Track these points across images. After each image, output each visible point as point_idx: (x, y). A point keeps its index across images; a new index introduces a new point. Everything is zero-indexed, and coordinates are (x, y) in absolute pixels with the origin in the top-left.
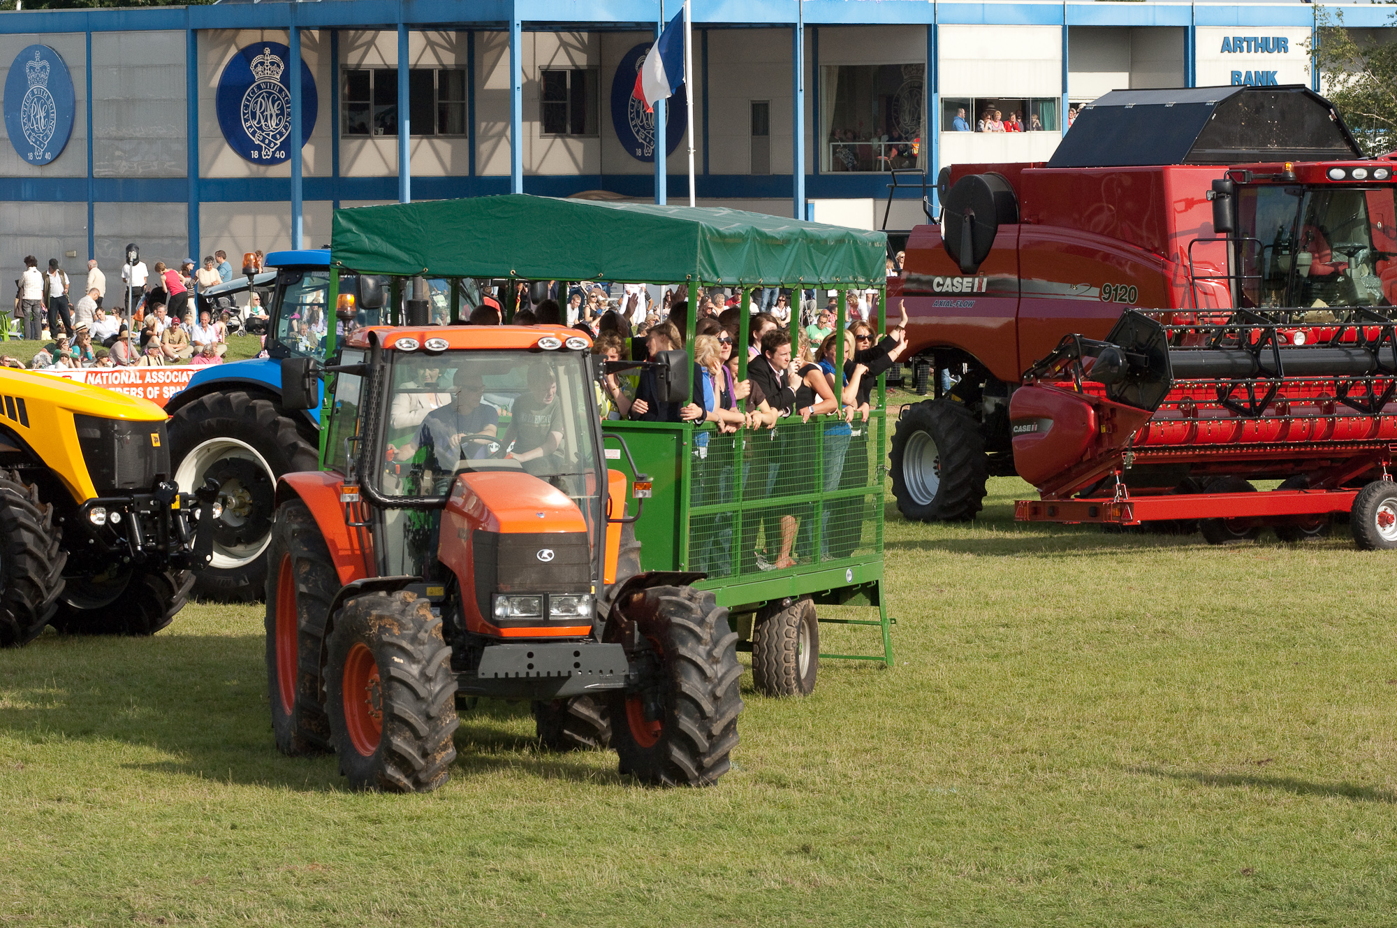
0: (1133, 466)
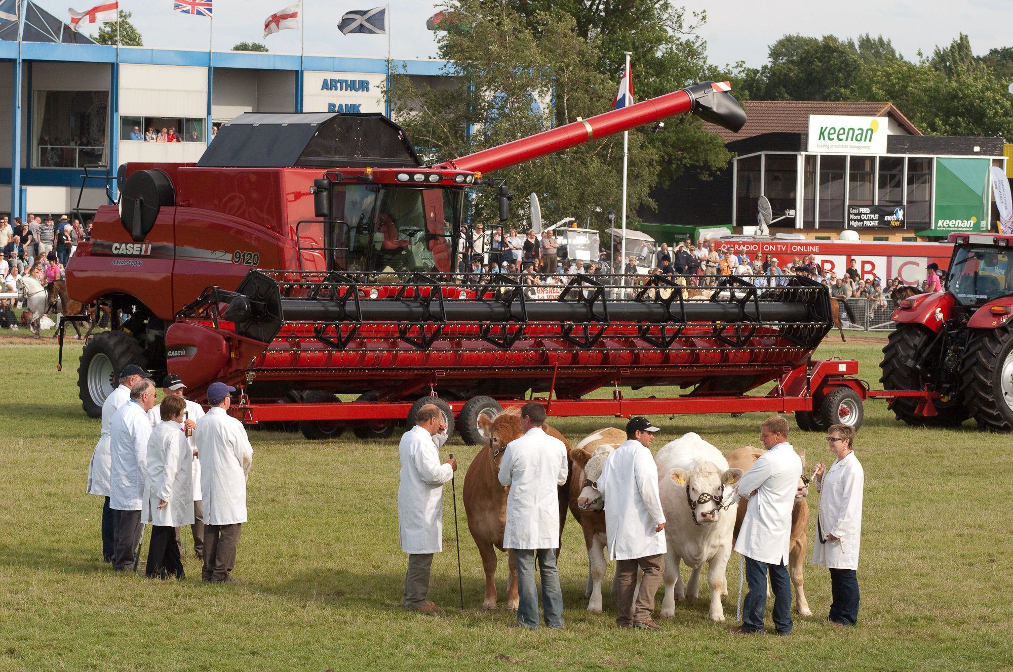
0: (254, 382)
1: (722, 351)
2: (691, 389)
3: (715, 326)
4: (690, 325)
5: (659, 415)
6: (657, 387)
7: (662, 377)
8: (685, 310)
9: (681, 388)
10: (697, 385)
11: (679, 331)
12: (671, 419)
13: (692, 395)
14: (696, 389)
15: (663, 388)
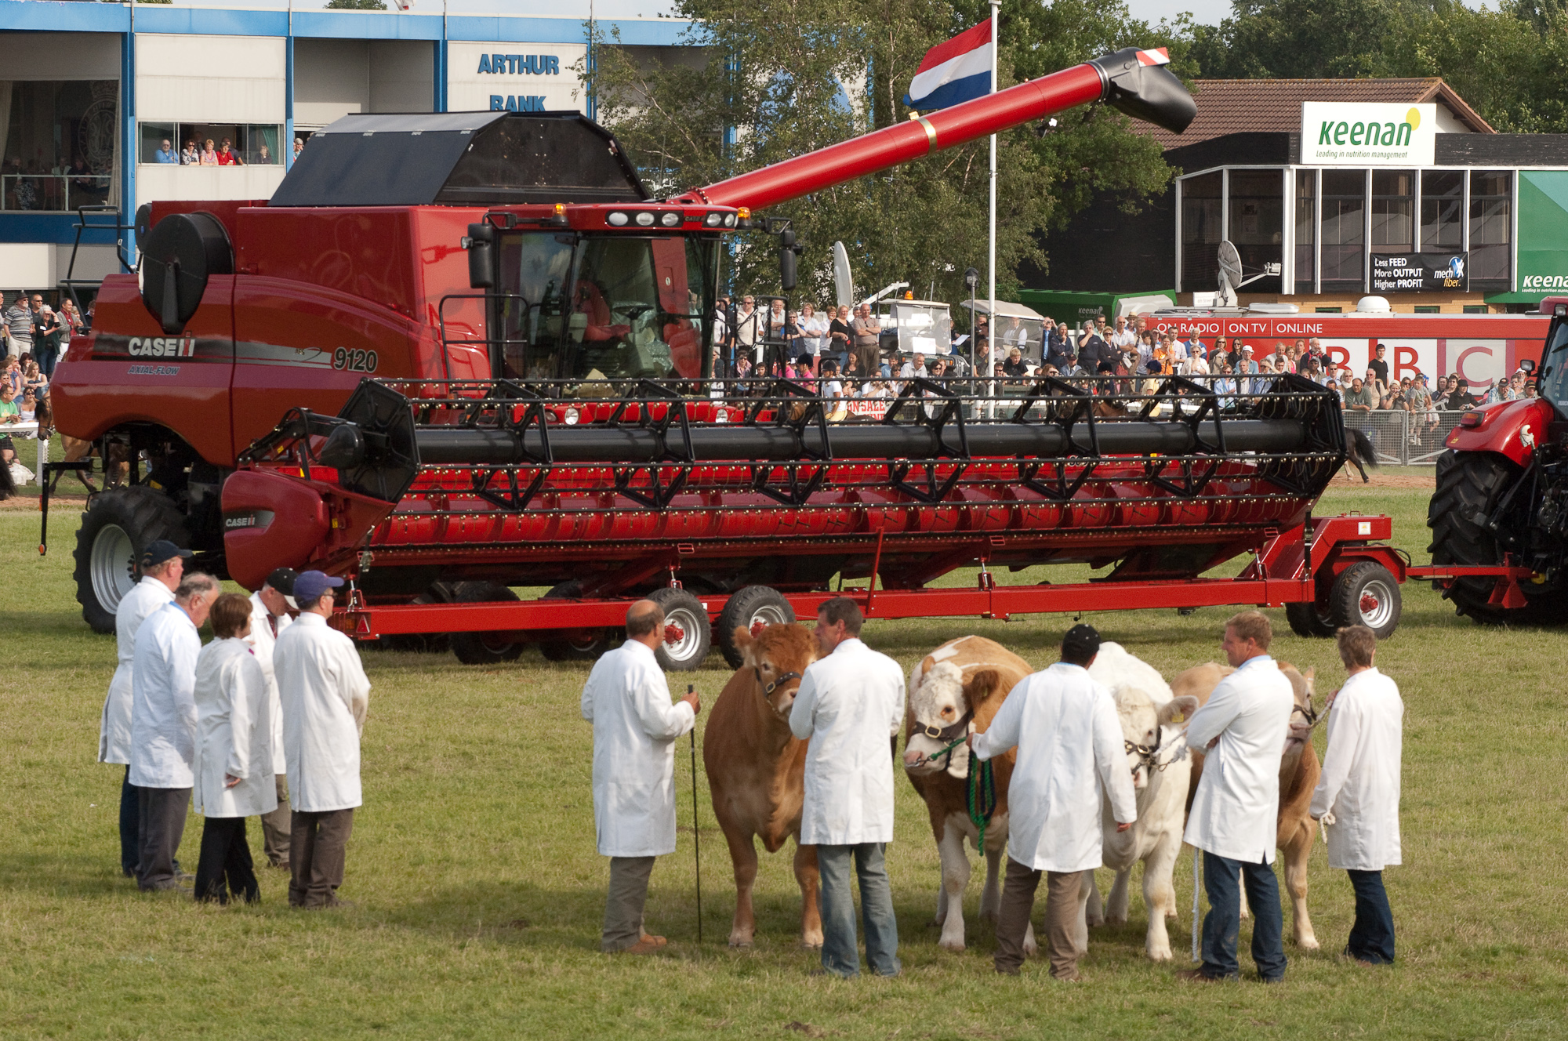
0: (371, 568)
1: (1161, 504)
2: (1110, 568)
3: (1149, 462)
4: (1106, 461)
5: (1056, 614)
6: (1052, 567)
7: (1058, 550)
8: (1098, 436)
9: (1093, 567)
10: (1120, 562)
11: (1087, 471)
12: (1076, 619)
13: (1112, 578)
14: (1118, 569)
15: (1062, 567)
